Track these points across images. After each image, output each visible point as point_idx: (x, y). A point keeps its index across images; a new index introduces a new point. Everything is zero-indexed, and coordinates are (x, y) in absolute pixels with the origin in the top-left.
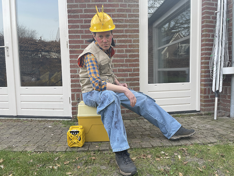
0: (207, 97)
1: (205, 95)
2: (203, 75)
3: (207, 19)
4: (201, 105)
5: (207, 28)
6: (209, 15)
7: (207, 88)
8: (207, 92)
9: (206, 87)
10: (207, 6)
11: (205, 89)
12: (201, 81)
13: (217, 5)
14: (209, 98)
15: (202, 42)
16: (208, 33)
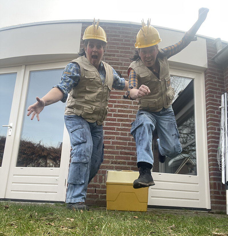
0: (218, 193)
1: (215, 190)
2: (211, 168)
3: (211, 113)
4: (212, 202)
5: (212, 122)
6: (214, 110)
7: (217, 182)
8: (217, 187)
9: (215, 181)
10: (211, 102)
11: (215, 184)
12: (210, 174)
13: (220, 101)
14: (219, 194)
15: (208, 135)
16: (213, 126)
